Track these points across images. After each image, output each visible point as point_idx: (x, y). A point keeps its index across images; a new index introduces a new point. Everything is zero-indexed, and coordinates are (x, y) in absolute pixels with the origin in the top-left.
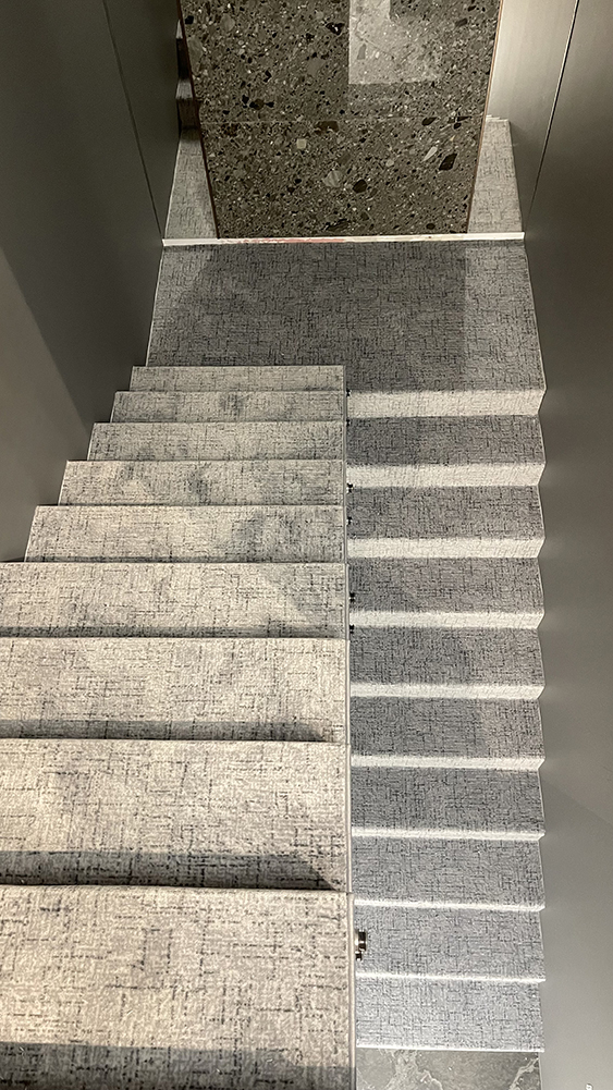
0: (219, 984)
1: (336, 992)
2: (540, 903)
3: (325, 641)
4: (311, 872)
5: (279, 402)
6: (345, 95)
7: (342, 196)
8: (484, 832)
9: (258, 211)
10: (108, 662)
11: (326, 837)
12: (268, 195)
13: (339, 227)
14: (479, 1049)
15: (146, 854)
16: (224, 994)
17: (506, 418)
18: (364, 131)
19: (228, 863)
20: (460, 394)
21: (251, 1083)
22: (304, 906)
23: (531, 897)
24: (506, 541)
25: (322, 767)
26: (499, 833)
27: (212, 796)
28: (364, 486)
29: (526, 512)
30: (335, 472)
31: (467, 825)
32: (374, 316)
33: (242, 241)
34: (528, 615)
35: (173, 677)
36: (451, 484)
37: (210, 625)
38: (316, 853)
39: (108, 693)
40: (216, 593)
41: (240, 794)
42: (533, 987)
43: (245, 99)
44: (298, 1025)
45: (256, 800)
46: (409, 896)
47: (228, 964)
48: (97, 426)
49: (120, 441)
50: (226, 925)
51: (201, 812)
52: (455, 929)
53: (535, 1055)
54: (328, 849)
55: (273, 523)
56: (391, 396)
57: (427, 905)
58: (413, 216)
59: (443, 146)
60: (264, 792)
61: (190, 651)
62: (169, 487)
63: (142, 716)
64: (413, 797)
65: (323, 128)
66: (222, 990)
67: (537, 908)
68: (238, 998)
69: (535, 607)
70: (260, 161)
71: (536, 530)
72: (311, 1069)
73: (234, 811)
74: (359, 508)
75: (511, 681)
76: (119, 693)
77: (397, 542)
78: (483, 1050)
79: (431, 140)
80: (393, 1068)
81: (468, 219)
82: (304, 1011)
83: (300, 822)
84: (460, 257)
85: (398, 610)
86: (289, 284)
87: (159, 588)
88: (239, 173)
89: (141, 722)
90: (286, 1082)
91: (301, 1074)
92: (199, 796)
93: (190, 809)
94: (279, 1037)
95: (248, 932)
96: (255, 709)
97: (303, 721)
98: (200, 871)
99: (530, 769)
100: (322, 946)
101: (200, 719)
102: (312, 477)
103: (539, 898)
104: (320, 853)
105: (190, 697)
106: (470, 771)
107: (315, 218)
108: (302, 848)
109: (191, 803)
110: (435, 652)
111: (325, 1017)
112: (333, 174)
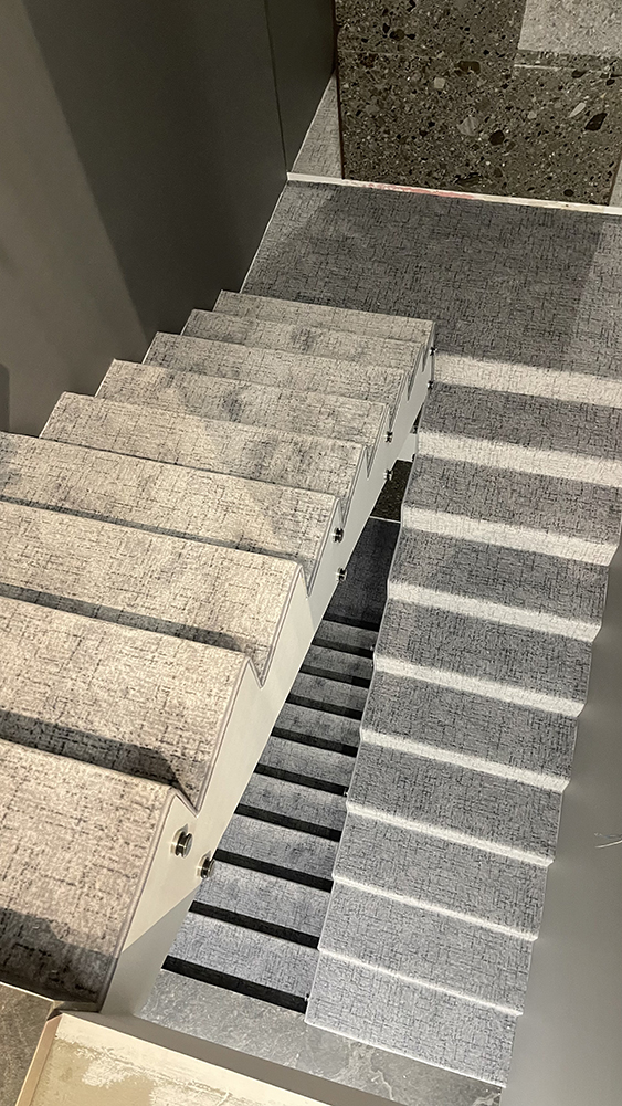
0: (15, 841)
1: (124, 879)
2: (533, 932)
3: (276, 560)
4: (168, 771)
5: (350, 344)
6: (491, 35)
7: (476, 147)
8: (488, 842)
9: (386, 153)
10: (58, 536)
11: (194, 740)
12: (399, 137)
13: (468, 182)
14: (437, 1065)
15: (15, 715)
16: (15, 852)
17: (605, 408)
18: (508, 77)
19: (91, 742)
20: (556, 374)
21: (11, 945)
22: (122, 788)
23: (526, 922)
24: (575, 540)
25: (213, 671)
26: (504, 848)
27: (96, 675)
28: (437, 455)
29: (605, 514)
30: (374, 415)
31: (471, 830)
32: (485, 279)
33: (367, 184)
34: (583, 625)
35: (116, 563)
36: (529, 470)
37: (182, 531)
38: (179, 754)
39: (49, 565)
40: (198, 500)
41: (124, 679)
42: (509, 1019)
43: (386, 28)
44: (76, 901)
45: (137, 689)
46: (395, 888)
47: (30, 825)
48: (159, 334)
49: (177, 353)
50: (40, 788)
51: (81, 687)
52: (439, 935)
53: (497, 1090)
54: (192, 753)
55: (286, 449)
56: (481, 364)
57: (413, 902)
58: (550, 178)
59: (592, 103)
60: (148, 682)
61: (139, 543)
62: (203, 401)
63: (74, 595)
64: (421, 788)
65: (463, 68)
66: (14, 847)
67: (531, 937)
68: (27, 860)
69: (592, 617)
70: (394, 98)
71: (611, 534)
72: (73, 947)
73: (113, 694)
74: (426, 477)
75: (549, 691)
76: (60, 568)
77: (456, 519)
78: (442, 1067)
79: (579, 94)
80: (347, 1059)
81: (611, 190)
82: (86, 889)
83: (173, 720)
84: (595, 231)
85: (443, 590)
86: (403, 235)
87: (144, 484)
88: (371, 109)
89: (72, 600)
90: (44, 953)
91: (61, 950)
92: (83, 673)
93: (71, 682)
94: (54, 907)
95: (60, 798)
96: (186, 611)
97: (229, 633)
98: (60, 744)
99: (554, 789)
100: (126, 832)
101: (129, 609)
102: (349, 416)
103: (533, 927)
104: (183, 754)
105: (126, 587)
106: (489, 776)
107: (445, 168)
108: (167, 746)
109: (74, 677)
110: (476, 643)
111: (105, 901)
112: (469, 121)
